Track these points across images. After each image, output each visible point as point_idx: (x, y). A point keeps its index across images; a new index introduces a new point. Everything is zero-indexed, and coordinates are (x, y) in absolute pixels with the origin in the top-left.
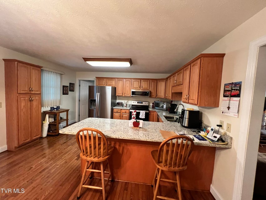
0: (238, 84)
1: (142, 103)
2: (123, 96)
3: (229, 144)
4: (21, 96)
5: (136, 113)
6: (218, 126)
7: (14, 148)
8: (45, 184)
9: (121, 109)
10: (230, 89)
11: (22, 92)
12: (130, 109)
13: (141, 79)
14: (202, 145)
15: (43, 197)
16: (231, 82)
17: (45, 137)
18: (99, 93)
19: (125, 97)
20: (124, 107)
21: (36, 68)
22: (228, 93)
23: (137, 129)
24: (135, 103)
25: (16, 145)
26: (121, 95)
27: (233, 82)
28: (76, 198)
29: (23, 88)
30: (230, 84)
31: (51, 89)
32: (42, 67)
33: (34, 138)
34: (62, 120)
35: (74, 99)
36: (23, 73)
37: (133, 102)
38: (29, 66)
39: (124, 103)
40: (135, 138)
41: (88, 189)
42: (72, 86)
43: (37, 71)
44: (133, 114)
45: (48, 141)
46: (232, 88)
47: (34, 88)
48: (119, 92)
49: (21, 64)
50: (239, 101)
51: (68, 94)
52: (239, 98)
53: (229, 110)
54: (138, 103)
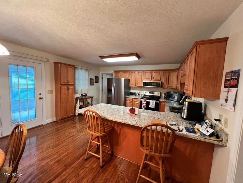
0: (238, 72)
1: (154, 93)
2: (136, 86)
3: (223, 141)
4: (63, 86)
5: (146, 102)
6: (215, 120)
7: (59, 120)
8: (69, 146)
9: (133, 98)
10: (230, 79)
11: (63, 84)
12: (141, 99)
13: (152, 71)
14: (188, 136)
15: (66, 153)
16: (231, 71)
17: (77, 116)
18: (114, 84)
19: (138, 87)
20: (137, 96)
21: (72, 67)
22: (228, 83)
23: (133, 115)
24: (148, 93)
25: (60, 119)
26: (134, 85)
27: (233, 70)
28: (84, 160)
29: (63, 81)
30: (230, 72)
31: (82, 81)
32: (75, 66)
33: (70, 115)
34: (89, 105)
35: (98, 89)
36: (63, 70)
37: (145, 92)
38: (67, 66)
39: (137, 93)
40: (125, 121)
41: (93, 155)
42: (97, 78)
43: (72, 69)
44: (143, 104)
45: (79, 118)
46: (231, 77)
47: (70, 81)
48: (132, 83)
49: (62, 65)
50: (237, 93)
51: (94, 85)
52: (237, 89)
53: (226, 102)
54: (150, 93)
